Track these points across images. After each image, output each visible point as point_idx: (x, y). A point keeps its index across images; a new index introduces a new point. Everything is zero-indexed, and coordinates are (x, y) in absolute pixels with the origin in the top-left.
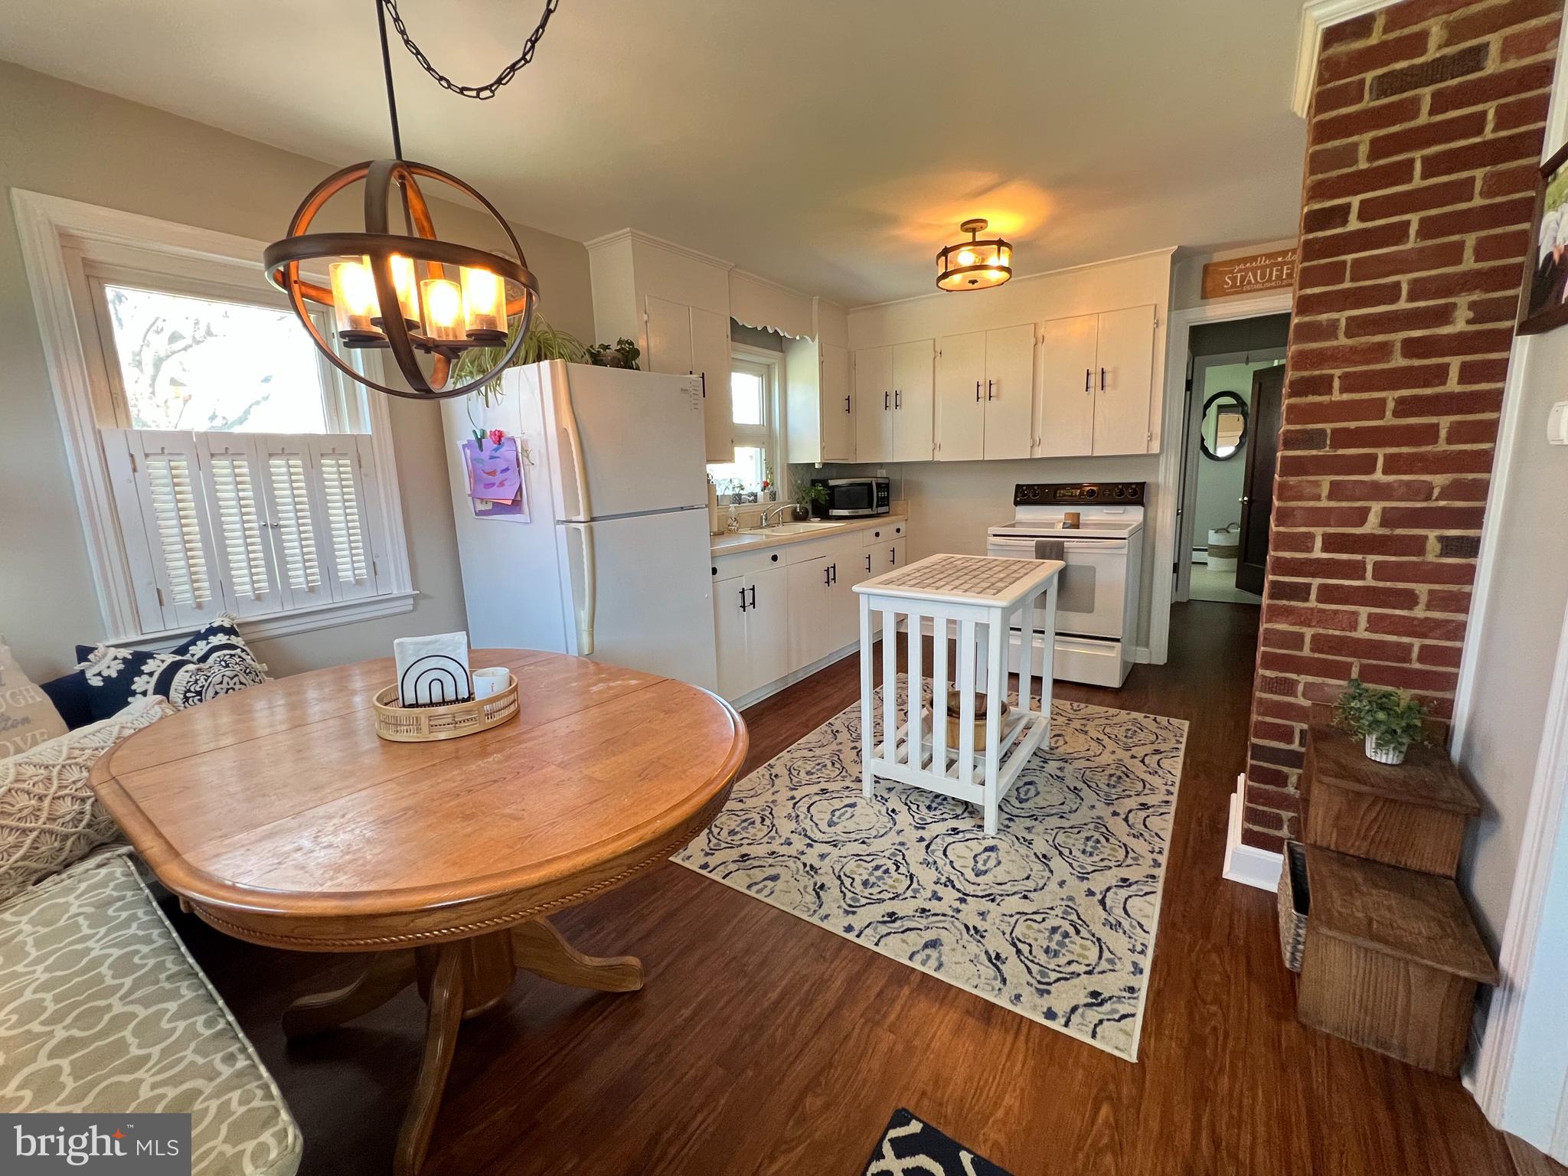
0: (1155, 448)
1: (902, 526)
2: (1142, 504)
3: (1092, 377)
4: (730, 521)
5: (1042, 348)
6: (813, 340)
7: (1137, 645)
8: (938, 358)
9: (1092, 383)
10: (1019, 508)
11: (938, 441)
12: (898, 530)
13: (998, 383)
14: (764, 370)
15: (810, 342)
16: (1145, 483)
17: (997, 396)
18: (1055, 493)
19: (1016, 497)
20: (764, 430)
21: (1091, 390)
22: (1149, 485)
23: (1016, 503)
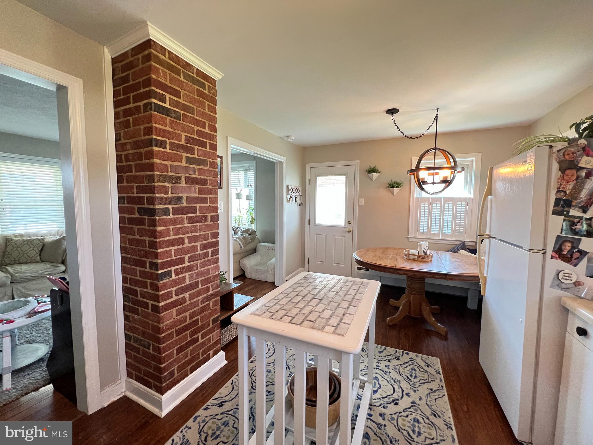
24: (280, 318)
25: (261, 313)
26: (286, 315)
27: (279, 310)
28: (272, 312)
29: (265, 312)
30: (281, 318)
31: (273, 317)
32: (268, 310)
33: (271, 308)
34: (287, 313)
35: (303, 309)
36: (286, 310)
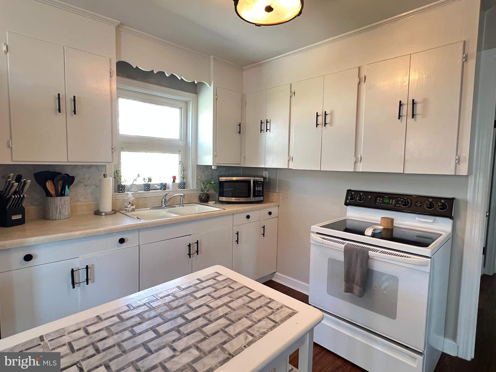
0: (463, 170)
1: (274, 211)
2: (451, 217)
3: (404, 108)
4: (126, 204)
5: (364, 86)
6: (210, 86)
7: (445, 336)
8: (293, 97)
9: (404, 112)
10: (349, 208)
11: (291, 155)
12: (270, 213)
13: (332, 113)
14: (183, 105)
15: (208, 86)
16: (453, 199)
17: (331, 124)
18: (376, 200)
19: (347, 198)
20: (182, 143)
21: (404, 118)
22: (458, 200)
23: (346, 204)
24: (262, 298)
25: (283, 309)
26: (253, 300)
27: (258, 309)
28: (268, 307)
29: (278, 309)
30: (260, 297)
31: (269, 300)
32: (273, 312)
33: (266, 314)
34: (249, 302)
35: (224, 304)
36: (248, 307)
